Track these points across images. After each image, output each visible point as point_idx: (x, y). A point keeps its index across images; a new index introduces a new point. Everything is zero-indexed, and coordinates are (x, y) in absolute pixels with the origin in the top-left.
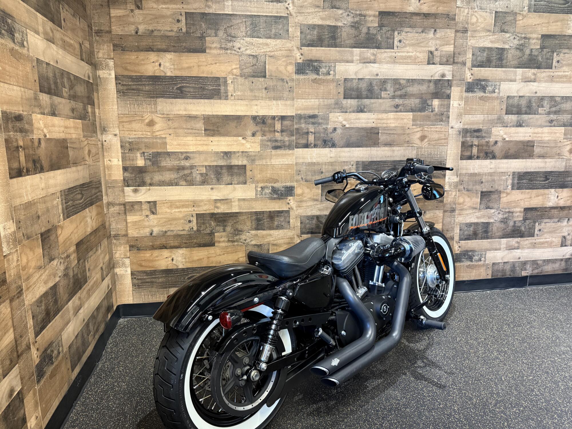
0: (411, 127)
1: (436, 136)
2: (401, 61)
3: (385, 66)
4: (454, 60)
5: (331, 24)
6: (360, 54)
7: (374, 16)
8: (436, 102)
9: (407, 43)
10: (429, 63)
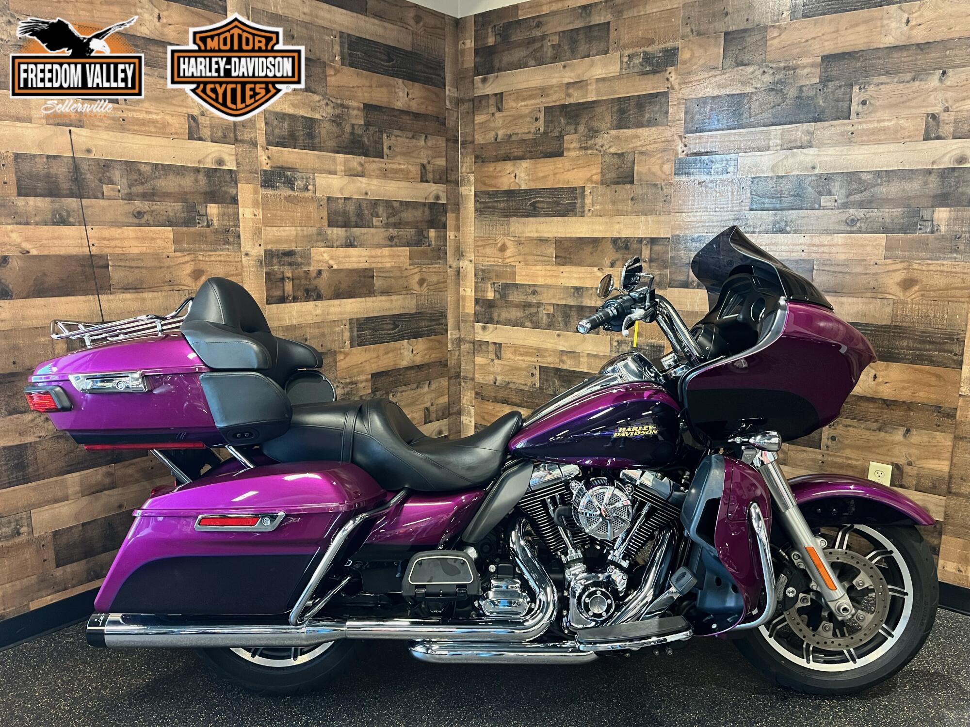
0: (408, 267)
1: (434, 279)
2: (392, 175)
3: (375, 182)
4: (447, 177)
5: (306, 115)
6: (345, 163)
7: (359, 109)
8: (432, 233)
9: (398, 150)
10: (422, 181)
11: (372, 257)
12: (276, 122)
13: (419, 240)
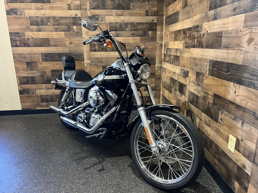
3: (127, 17)
8: (150, 32)
11: (125, 40)
12: (93, 3)
13: (144, 34)
